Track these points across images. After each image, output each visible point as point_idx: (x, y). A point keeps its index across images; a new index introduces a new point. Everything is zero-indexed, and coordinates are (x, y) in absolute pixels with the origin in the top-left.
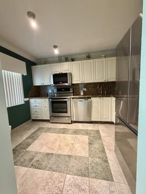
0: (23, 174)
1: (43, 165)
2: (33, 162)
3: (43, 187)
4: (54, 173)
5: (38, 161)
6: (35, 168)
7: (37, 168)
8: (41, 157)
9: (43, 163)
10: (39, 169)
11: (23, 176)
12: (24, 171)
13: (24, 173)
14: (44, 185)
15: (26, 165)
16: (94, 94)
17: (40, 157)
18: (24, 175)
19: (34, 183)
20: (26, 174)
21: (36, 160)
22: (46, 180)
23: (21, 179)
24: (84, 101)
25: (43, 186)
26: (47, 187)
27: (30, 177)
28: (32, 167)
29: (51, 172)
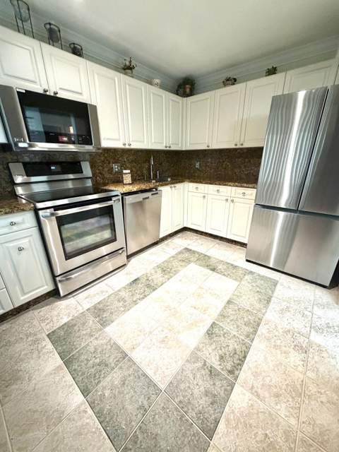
0: (251, 395)
1: (237, 347)
2: (222, 369)
3: (283, 355)
4: (259, 332)
5: (222, 358)
6: (241, 365)
7: (243, 362)
8: (213, 350)
9: (231, 348)
10: (245, 357)
11: (258, 396)
12: (244, 394)
13: (248, 394)
14: (279, 352)
15: (225, 390)
16: (137, 178)
17: (211, 351)
18: (256, 392)
19: (276, 369)
20: (253, 387)
21: (219, 363)
22: (270, 347)
23: (263, 400)
24: (151, 197)
25: (281, 353)
26: (284, 349)
27: (261, 378)
28: (236, 372)
29: (256, 337)
